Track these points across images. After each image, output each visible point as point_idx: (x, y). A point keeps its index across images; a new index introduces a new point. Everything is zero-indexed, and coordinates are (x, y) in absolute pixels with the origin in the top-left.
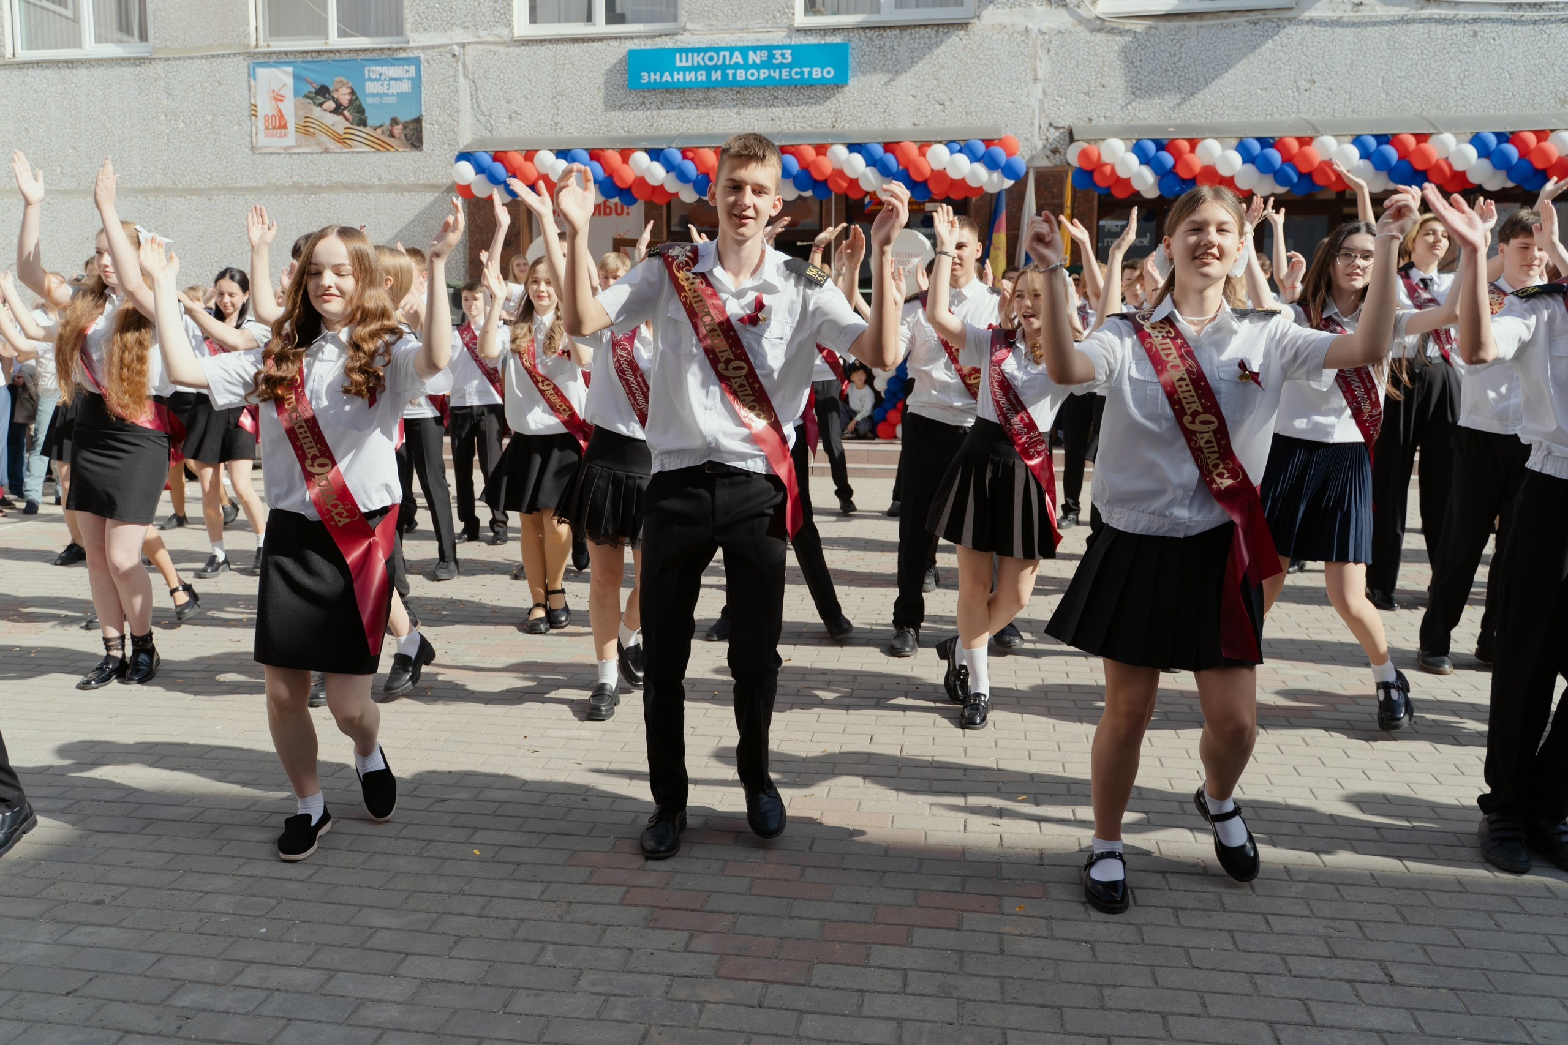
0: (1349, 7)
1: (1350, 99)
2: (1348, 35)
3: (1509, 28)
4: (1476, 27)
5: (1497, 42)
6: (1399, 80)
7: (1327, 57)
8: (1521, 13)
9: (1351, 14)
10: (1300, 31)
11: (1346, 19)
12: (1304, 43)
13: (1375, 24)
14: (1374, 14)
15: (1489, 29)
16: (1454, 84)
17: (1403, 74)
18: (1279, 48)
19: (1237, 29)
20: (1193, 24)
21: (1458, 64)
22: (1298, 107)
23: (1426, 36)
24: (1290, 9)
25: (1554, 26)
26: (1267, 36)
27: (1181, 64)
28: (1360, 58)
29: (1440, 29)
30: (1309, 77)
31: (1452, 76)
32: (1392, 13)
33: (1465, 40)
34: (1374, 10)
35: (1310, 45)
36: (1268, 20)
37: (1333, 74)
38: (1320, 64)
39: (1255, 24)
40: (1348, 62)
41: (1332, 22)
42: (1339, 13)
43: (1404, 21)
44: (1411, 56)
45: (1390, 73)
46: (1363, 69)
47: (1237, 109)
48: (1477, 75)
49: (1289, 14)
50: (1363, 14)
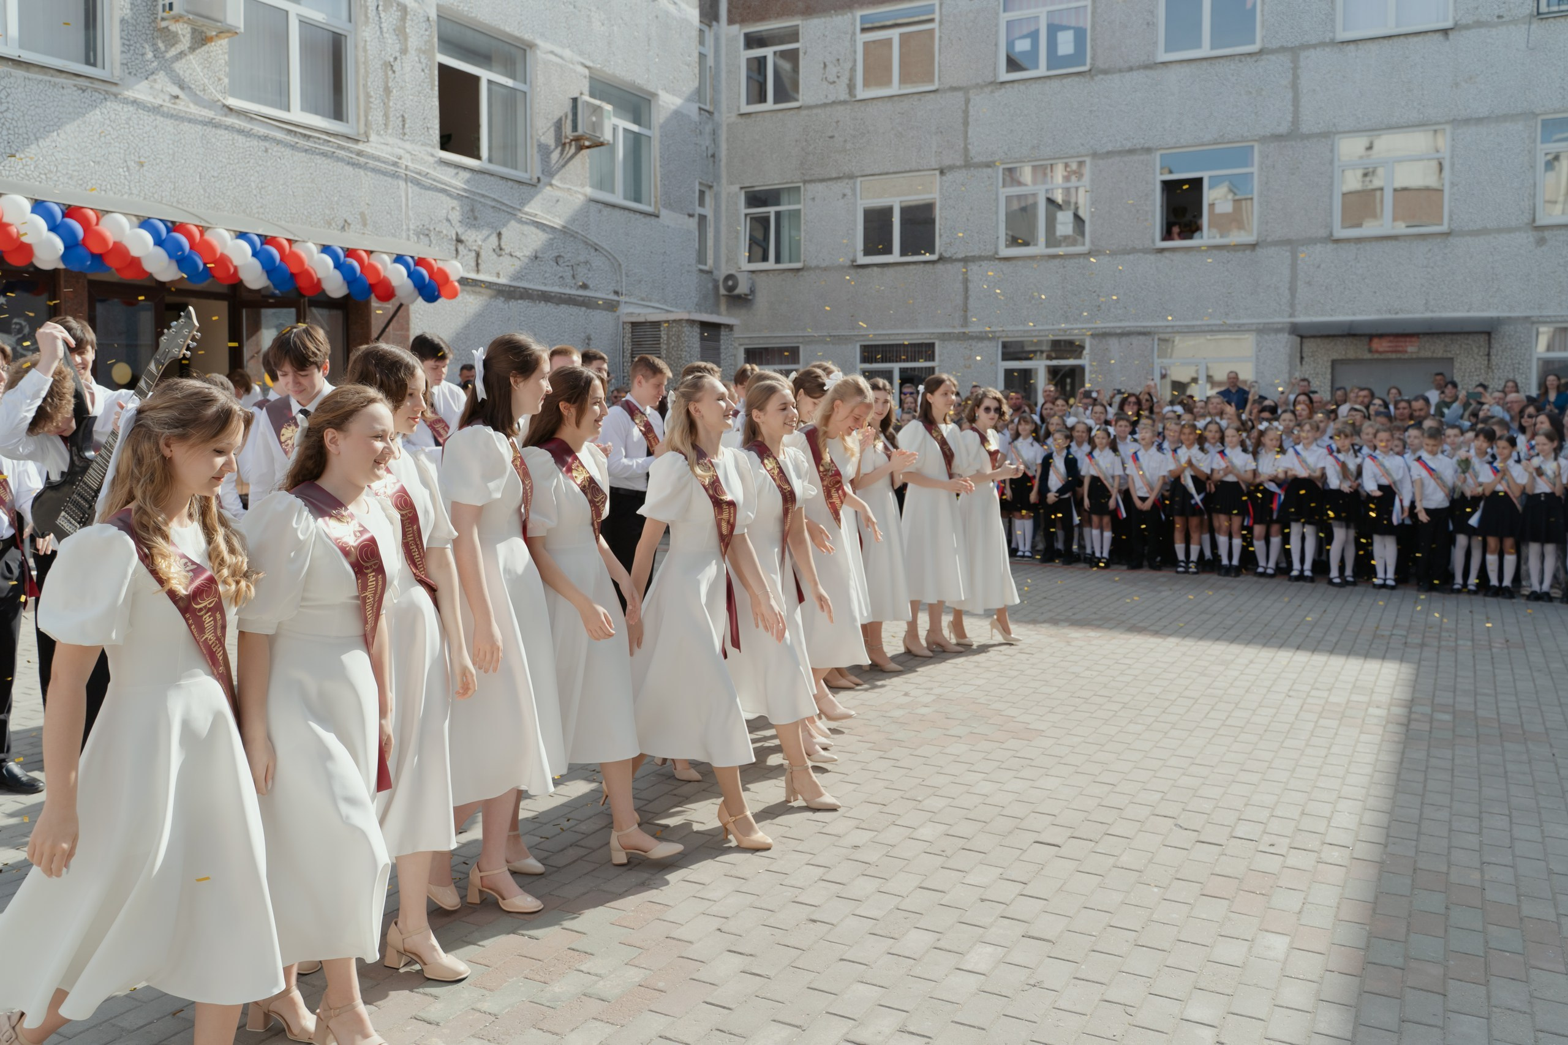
0: (167, 98)
1: (174, 189)
2: (169, 125)
3: (288, 152)
4: (267, 144)
5: (282, 162)
6: (213, 179)
7: (152, 143)
8: (297, 140)
9: (169, 105)
10: (125, 110)
11: (165, 109)
12: (131, 123)
13: (190, 121)
14: (188, 110)
15: (275, 149)
16: (254, 192)
17: (215, 174)
18: (107, 122)
19: (65, 92)
20: (19, 73)
21: (256, 175)
22: (130, 189)
23: (231, 143)
24: (116, 84)
25: (318, 157)
26: (93, 106)
27: (9, 115)
28: (180, 150)
29: (241, 139)
30: (137, 160)
31: (252, 184)
32: (202, 113)
33: (260, 153)
34: (188, 107)
35: (136, 127)
36: (96, 90)
37: (158, 161)
38: (146, 148)
39: (84, 91)
40: (171, 152)
41: (154, 108)
42: (159, 102)
43: (211, 123)
44: (220, 158)
45: (205, 171)
46: (183, 161)
47: (71, 178)
48: (270, 188)
49: (114, 89)
50: (180, 107)
